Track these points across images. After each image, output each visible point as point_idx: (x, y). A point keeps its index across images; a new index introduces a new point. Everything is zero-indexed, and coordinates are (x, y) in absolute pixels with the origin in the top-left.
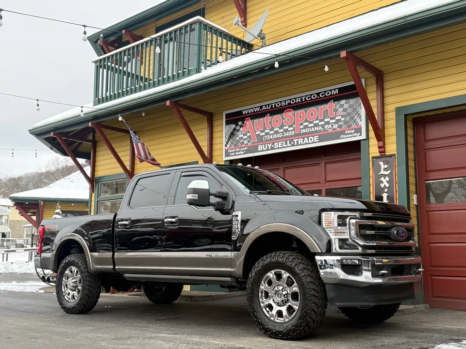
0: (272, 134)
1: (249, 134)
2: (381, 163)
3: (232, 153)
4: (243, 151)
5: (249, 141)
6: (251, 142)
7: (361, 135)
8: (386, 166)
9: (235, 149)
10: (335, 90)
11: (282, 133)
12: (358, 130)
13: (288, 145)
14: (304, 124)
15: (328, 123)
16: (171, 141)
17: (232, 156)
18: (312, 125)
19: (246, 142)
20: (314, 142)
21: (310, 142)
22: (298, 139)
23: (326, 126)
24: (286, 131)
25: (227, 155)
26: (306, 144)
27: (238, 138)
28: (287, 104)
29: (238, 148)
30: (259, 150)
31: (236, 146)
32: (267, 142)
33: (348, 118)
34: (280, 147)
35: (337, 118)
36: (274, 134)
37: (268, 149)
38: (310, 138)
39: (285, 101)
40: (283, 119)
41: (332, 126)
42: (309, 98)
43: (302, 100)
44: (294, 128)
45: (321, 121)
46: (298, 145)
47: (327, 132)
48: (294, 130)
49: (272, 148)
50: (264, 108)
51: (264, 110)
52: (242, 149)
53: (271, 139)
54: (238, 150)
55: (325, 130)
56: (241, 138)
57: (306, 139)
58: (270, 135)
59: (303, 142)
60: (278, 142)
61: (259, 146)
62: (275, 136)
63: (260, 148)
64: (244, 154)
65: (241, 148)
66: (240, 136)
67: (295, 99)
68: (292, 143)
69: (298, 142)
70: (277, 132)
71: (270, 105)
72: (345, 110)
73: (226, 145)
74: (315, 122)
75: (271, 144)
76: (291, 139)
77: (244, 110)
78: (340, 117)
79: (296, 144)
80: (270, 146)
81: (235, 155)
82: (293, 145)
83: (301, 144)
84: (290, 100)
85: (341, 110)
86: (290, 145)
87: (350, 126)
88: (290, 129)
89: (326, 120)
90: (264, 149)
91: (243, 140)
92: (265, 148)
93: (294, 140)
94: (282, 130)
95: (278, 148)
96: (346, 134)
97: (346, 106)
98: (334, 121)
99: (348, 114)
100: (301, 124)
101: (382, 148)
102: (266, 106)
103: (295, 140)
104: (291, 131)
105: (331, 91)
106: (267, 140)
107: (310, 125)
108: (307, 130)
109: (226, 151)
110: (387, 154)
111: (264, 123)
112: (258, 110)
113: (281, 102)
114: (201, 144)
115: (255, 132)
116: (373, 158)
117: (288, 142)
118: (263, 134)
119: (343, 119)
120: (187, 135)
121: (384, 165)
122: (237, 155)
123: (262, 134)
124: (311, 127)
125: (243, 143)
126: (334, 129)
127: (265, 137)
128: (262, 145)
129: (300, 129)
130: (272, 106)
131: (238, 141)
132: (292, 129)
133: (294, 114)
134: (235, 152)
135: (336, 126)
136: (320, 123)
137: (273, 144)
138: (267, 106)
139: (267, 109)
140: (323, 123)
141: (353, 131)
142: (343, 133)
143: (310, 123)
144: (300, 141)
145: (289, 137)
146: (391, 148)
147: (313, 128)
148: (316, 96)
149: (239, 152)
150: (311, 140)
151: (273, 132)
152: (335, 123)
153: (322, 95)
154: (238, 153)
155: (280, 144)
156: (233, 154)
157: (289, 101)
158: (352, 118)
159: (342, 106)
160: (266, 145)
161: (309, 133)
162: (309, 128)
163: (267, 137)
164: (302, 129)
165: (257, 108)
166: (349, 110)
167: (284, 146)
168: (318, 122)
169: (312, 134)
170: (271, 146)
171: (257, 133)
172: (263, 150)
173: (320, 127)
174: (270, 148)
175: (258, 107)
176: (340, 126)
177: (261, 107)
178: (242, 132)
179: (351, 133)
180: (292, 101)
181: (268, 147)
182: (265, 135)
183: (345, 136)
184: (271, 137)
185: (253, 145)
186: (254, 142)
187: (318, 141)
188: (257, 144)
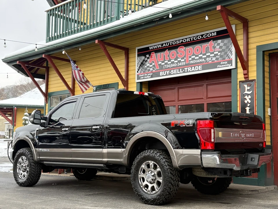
0: (170, 64)
1: (153, 64)
2: (246, 86)
3: (142, 77)
4: (149, 76)
5: (154, 69)
6: (155, 69)
7: (232, 65)
8: (249, 88)
9: (144, 74)
10: (214, 32)
11: (177, 63)
12: (230, 62)
13: (181, 72)
14: (192, 57)
15: (209, 56)
16: (100, 68)
17: (142, 79)
18: (198, 58)
19: (151, 69)
20: (198, 70)
21: (196, 70)
22: (188, 67)
23: (207, 59)
24: (180, 62)
25: (139, 78)
26: (193, 71)
27: (146, 67)
28: (180, 43)
29: (146, 74)
30: (161, 75)
31: (144, 72)
32: (166, 70)
33: (223, 53)
34: (175, 73)
35: (215, 53)
36: (171, 64)
37: (167, 75)
38: (196, 67)
39: (179, 40)
40: (178, 53)
41: (212, 59)
42: (195, 38)
43: (190, 39)
44: (185, 60)
45: (204, 55)
46: (187, 72)
47: (208, 63)
48: (185, 61)
49: (170, 74)
50: (164, 45)
51: (164, 47)
53: (169, 68)
54: (146, 75)
55: (206, 61)
56: (148, 67)
57: (193, 68)
58: (168, 64)
59: (191, 70)
60: (174, 70)
61: (161, 72)
62: (172, 65)
63: (161, 73)
64: (150, 78)
65: (148, 74)
66: (147, 65)
67: (186, 39)
68: (184, 70)
69: (187, 69)
70: (173, 63)
71: (168, 43)
72: (221, 47)
73: (138, 72)
74: (200, 56)
75: (169, 71)
76: (182, 68)
77: (150, 47)
78: (217, 53)
79: (186, 71)
80: (168, 72)
81: (144, 79)
82: (184, 72)
83: (190, 72)
84: (183, 39)
85: (218, 47)
86: (182, 72)
87: (224, 59)
88: (182, 60)
89: (207, 54)
90: (164, 75)
91: (149, 68)
92: (164, 74)
93: (185, 69)
94: (177, 61)
95: (174, 74)
96: (221, 65)
97: (222, 44)
98: (213, 55)
99: (223, 50)
100: (190, 57)
101: (246, 75)
102: (165, 43)
103: (186, 69)
104: (183, 62)
105: (211, 33)
106: (166, 68)
107: (196, 58)
108: (194, 62)
109: (138, 75)
110: (250, 79)
111: (164, 56)
112: (160, 47)
113: (176, 41)
114: (120, 70)
115: (158, 62)
116: (240, 82)
117: (181, 69)
118: (163, 64)
119: (219, 54)
120: (110, 64)
121: (248, 87)
123: (162, 64)
124: (197, 59)
125: (149, 70)
126: (212, 61)
127: (165, 66)
128: (163, 71)
129: (189, 61)
130: (170, 44)
131: (146, 69)
132: (183, 60)
133: (185, 50)
134: (144, 76)
135: (214, 59)
136: (203, 57)
137: (170, 71)
138: (167, 44)
139: (166, 46)
140: (205, 56)
141: (226, 62)
142: (219, 63)
143: (196, 56)
144: (189, 69)
145: (181, 66)
146: (253, 75)
147: (198, 60)
148: (201, 37)
149: (146, 76)
150: (197, 69)
151: (170, 63)
152: (214, 57)
153: (205, 36)
154: (146, 77)
155: (175, 71)
156: (142, 78)
157: (182, 40)
158: (226, 53)
159: (218, 44)
160: (165, 72)
161: (196, 63)
162: (195, 60)
163: (166, 66)
164: (191, 60)
166: (224, 48)
167: (178, 72)
168: (201, 55)
169: (198, 64)
170: (169, 73)
171: (159, 63)
172: (163, 76)
173: (203, 59)
174: (168, 74)
175: (160, 44)
176: (217, 59)
177: (162, 45)
178: (149, 62)
179: (224, 64)
180: (183, 40)
181: (167, 73)
182: (165, 65)
183: (221, 66)
184: (169, 66)
185: (156, 71)
186: (157, 70)
187: (201, 69)
188: (159, 71)
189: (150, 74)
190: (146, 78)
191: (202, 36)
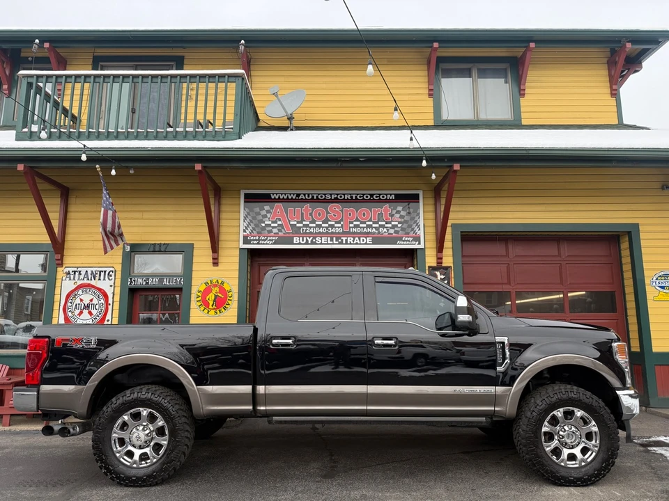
0: (313, 227)
1: (279, 223)
2: (438, 273)
3: (254, 240)
4: (270, 240)
5: (280, 231)
6: (284, 232)
7: (419, 244)
8: (443, 277)
9: (259, 237)
10: (391, 195)
11: (327, 228)
12: (417, 239)
13: (335, 242)
14: (355, 223)
15: (383, 226)
16: (142, 212)
17: (254, 244)
18: (365, 225)
19: (275, 231)
20: (366, 244)
21: (362, 242)
22: (347, 237)
23: (381, 230)
24: (332, 226)
25: (246, 241)
26: (357, 244)
27: (263, 225)
28: (333, 198)
29: (263, 237)
30: (295, 242)
31: (259, 233)
32: (306, 235)
33: (405, 226)
34: (323, 242)
35: (393, 223)
36: (315, 227)
37: (307, 243)
38: (362, 239)
39: (331, 194)
40: (328, 213)
41: (388, 230)
42: (360, 197)
43: (352, 197)
44: (342, 225)
45: (374, 223)
46: (346, 243)
47: (381, 236)
48: (342, 226)
49: (313, 243)
50: (302, 197)
51: (302, 199)
52: (269, 238)
53: (311, 233)
55: (379, 233)
56: (269, 225)
57: (357, 238)
58: (310, 228)
59: (353, 241)
60: (321, 237)
61: (295, 238)
62: (317, 230)
63: (296, 240)
64: (271, 244)
65: (268, 236)
66: (266, 223)
67: (344, 195)
68: (340, 241)
69: (346, 240)
70: (319, 226)
71: (311, 196)
72: (402, 217)
73: (244, 231)
74: (368, 223)
75: (311, 238)
76: (338, 236)
77: (273, 194)
78: (397, 223)
79: (344, 242)
80: (310, 240)
81: (258, 244)
82: (341, 243)
83: (350, 244)
84: (338, 195)
85: (398, 216)
86: (337, 242)
87: (408, 233)
88: (336, 225)
89: (380, 223)
90: (301, 242)
91: (271, 228)
92: (303, 241)
93: (342, 238)
94: (327, 225)
95: (321, 244)
96: (404, 241)
97: (403, 213)
98: (390, 225)
99: (406, 222)
100: (352, 223)
101: (440, 259)
102: (305, 195)
103: (344, 239)
104: (339, 227)
105: (386, 195)
106: (306, 233)
107: (361, 225)
108: (358, 230)
109: (245, 238)
110: (443, 265)
111: (302, 214)
112: (294, 198)
113: (325, 195)
115: (289, 221)
116: (429, 267)
117: (334, 238)
118: (301, 225)
119: (399, 225)
121: (441, 274)
122: (261, 244)
123: (298, 225)
124: (364, 228)
125: (270, 231)
126: (389, 234)
127: (303, 230)
128: (299, 237)
129: (350, 228)
130: (313, 197)
131: (264, 229)
132: (340, 225)
133: (342, 211)
134: (259, 240)
135: (392, 231)
136: (374, 225)
137: (315, 238)
138: (307, 195)
139: (306, 199)
140: (377, 225)
141: (411, 239)
142: (400, 239)
143: (362, 223)
144: (350, 240)
145: (335, 233)
146: (448, 260)
148: (369, 197)
149: (264, 240)
151: (314, 225)
152: (391, 228)
153: (376, 197)
154: (263, 242)
155: (323, 240)
156: (255, 242)
157: (336, 196)
158: (410, 226)
159: (398, 212)
160: (305, 238)
161: (360, 233)
162: (361, 228)
163: (306, 230)
164: (352, 227)
165: (292, 195)
166: (407, 218)
167: (329, 242)
168: (371, 223)
169: (367, 234)
170: (312, 241)
171: (291, 223)
172: (300, 244)
173: (374, 229)
174: (310, 242)
175: (294, 194)
176: (396, 232)
177: (298, 195)
178: (269, 218)
179: (409, 241)
181: (307, 241)
182: (303, 227)
183: (402, 243)
184: (312, 231)
185: (285, 235)
186: (288, 233)
187: (371, 243)
188: (290, 235)
189: (271, 238)
190: (264, 244)
191: (371, 195)
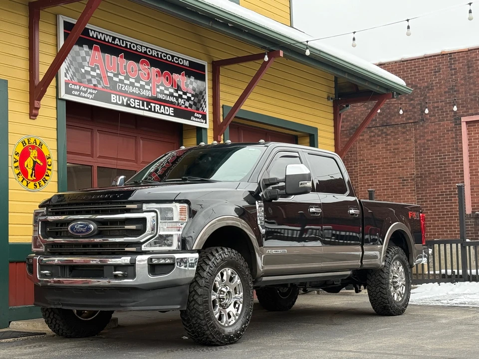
0: (127, 85)
1: (98, 71)
3: (76, 90)
4: (90, 93)
5: (99, 82)
6: (102, 85)
7: (206, 123)
9: (80, 86)
10: (186, 60)
11: (139, 89)
12: (204, 117)
13: (145, 108)
14: (161, 88)
15: (181, 97)
17: (74, 95)
18: (168, 92)
19: (94, 82)
20: (169, 115)
21: (166, 113)
22: (155, 103)
23: (180, 100)
24: (143, 87)
26: (162, 113)
27: (83, 71)
28: (143, 51)
29: (85, 87)
30: (112, 101)
31: (79, 81)
32: (121, 94)
33: (196, 100)
34: (137, 106)
35: (188, 95)
36: (129, 86)
37: (123, 104)
38: (166, 108)
39: (141, 46)
40: (139, 70)
41: (185, 102)
42: (164, 56)
43: (158, 54)
45: (175, 91)
46: (154, 112)
47: (180, 108)
48: (151, 89)
49: (128, 105)
50: (117, 42)
51: (117, 45)
52: (89, 91)
53: (126, 92)
54: (84, 89)
55: (179, 104)
56: (87, 72)
57: (162, 107)
59: (160, 110)
60: (135, 99)
61: (112, 95)
62: (131, 89)
63: (113, 98)
64: (92, 99)
65: (88, 88)
66: (86, 68)
67: (152, 49)
68: (149, 107)
69: (155, 107)
70: (132, 84)
71: (124, 43)
72: (194, 89)
73: (66, 75)
75: (126, 98)
76: (148, 101)
77: (91, 31)
78: (190, 96)
79: (153, 110)
80: (125, 101)
81: (79, 96)
82: (150, 110)
83: (158, 112)
85: (191, 87)
86: (147, 109)
87: (198, 109)
88: (146, 87)
89: (179, 92)
91: (90, 77)
92: (119, 101)
93: (151, 104)
94: (139, 85)
95: (134, 107)
96: (196, 117)
98: (186, 97)
99: (196, 96)
100: (158, 87)
102: (119, 39)
103: (153, 105)
104: (148, 90)
105: (183, 59)
106: (121, 91)
107: (165, 92)
108: (163, 97)
109: (66, 83)
111: (118, 64)
112: (110, 41)
113: (137, 46)
115: (107, 72)
117: (145, 103)
118: (117, 79)
119: (192, 98)
122: (82, 97)
123: (114, 79)
124: (167, 95)
125: (90, 81)
126: (185, 107)
127: (119, 86)
128: (116, 95)
130: (127, 45)
131: (83, 76)
133: (150, 70)
134: (80, 91)
135: (187, 104)
137: (129, 99)
138: (121, 41)
139: (121, 46)
140: (177, 95)
141: (201, 116)
142: (193, 114)
143: (166, 88)
144: (157, 107)
145: (146, 97)
147: (168, 97)
148: (171, 58)
149: (85, 92)
150: (167, 111)
151: (128, 82)
152: (186, 100)
153: (176, 60)
154: (83, 95)
155: (136, 103)
156: (76, 93)
157: (145, 49)
158: (199, 101)
160: (121, 98)
161: (165, 101)
162: (165, 95)
163: (122, 87)
164: (159, 93)
165: (108, 37)
166: (197, 91)
167: (141, 107)
168: (172, 91)
170: (127, 102)
171: (109, 74)
172: (117, 103)
173: (175, 98)
174: (125, 104)
175: (110, 36)
176: (190, 106)
177: (114, 39)
178: (88, 63)
179: (198, 118)
180: (148, 49)
181: (123, 101)
182: (119, 82)
183: (195, 119)
184: (127, 89)
185: (104, 90)
186: (106, 87)
187: (173, 114)
188: (108, 91)
189: (92, 91)
190: (84, 97)
191: (173, 57)
